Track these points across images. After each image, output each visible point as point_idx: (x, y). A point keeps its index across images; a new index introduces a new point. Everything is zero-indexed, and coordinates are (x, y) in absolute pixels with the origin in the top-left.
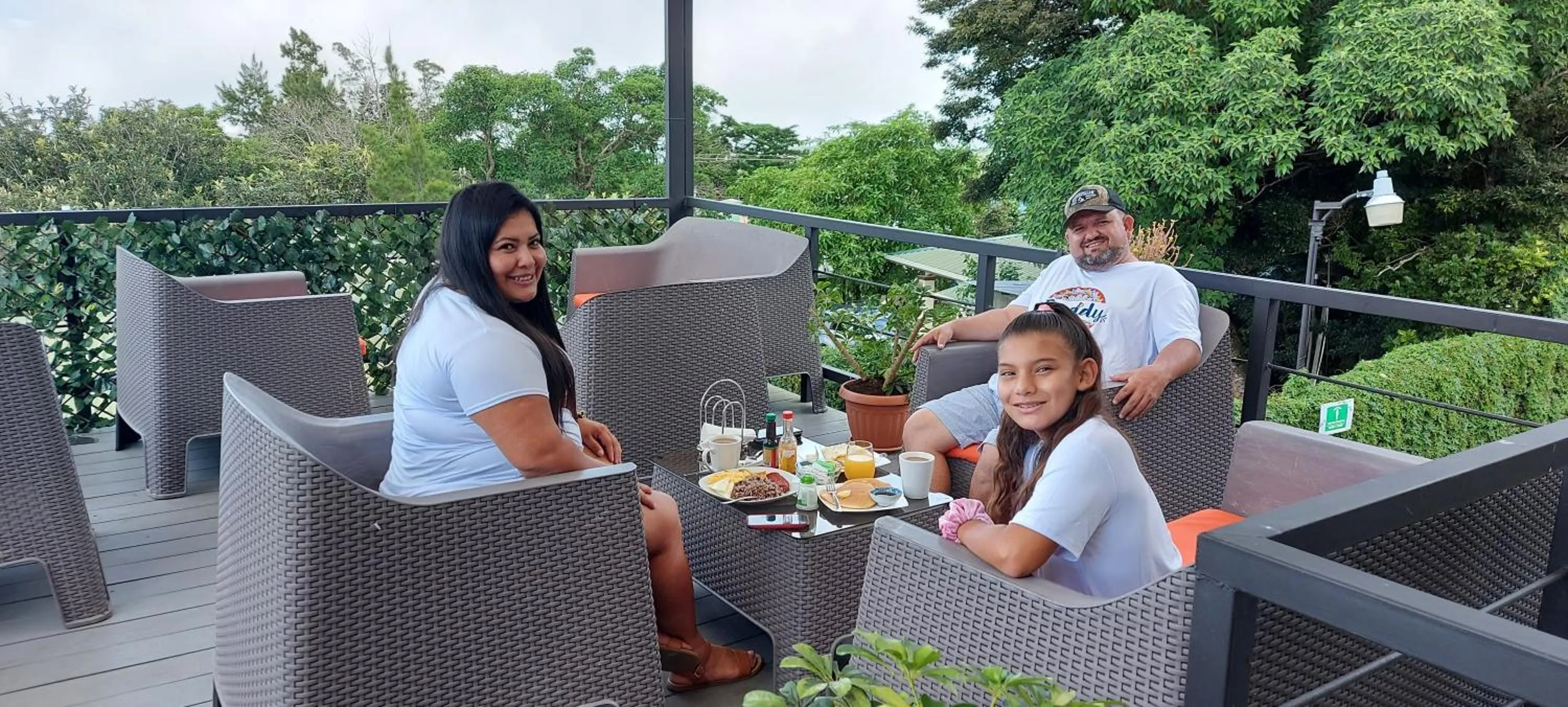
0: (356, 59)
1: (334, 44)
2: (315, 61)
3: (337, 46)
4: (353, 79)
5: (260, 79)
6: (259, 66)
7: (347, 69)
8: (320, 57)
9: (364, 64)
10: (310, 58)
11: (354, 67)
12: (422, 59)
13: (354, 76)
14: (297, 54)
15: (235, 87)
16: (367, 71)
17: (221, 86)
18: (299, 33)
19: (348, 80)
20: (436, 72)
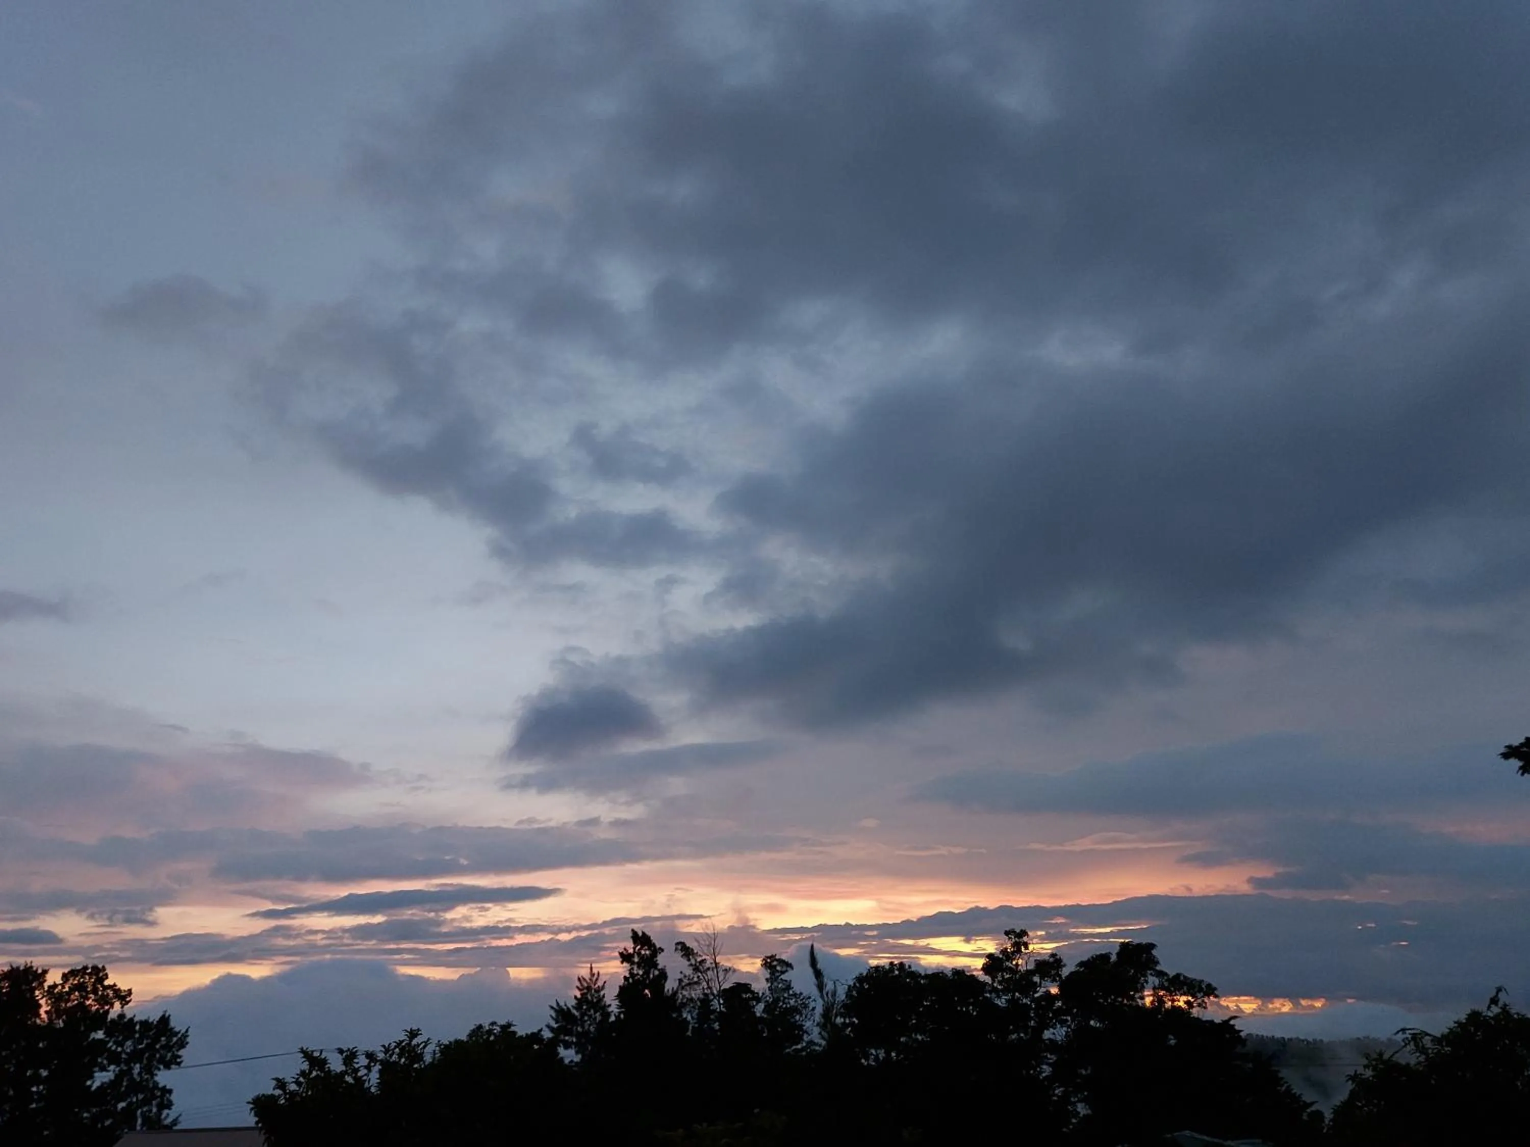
0: (699, 959)
1: (677, 944)
2: (655, 965)
3: (680, 947)
4: (696, 983)
5: (598, 990)
6: (596, 976)
7: (689, 971)
8: (661, 960)
9: (708, 965)
10: (649, 962)
11: (696, 969)
12: (769, 955)
13: (696, 979)
14: (636, 960)
15: (572, 1003)
16: (710, 973)
17: (555, 1006)
18: (640, 934)
19: (689, 984)
20: (784, 969)
